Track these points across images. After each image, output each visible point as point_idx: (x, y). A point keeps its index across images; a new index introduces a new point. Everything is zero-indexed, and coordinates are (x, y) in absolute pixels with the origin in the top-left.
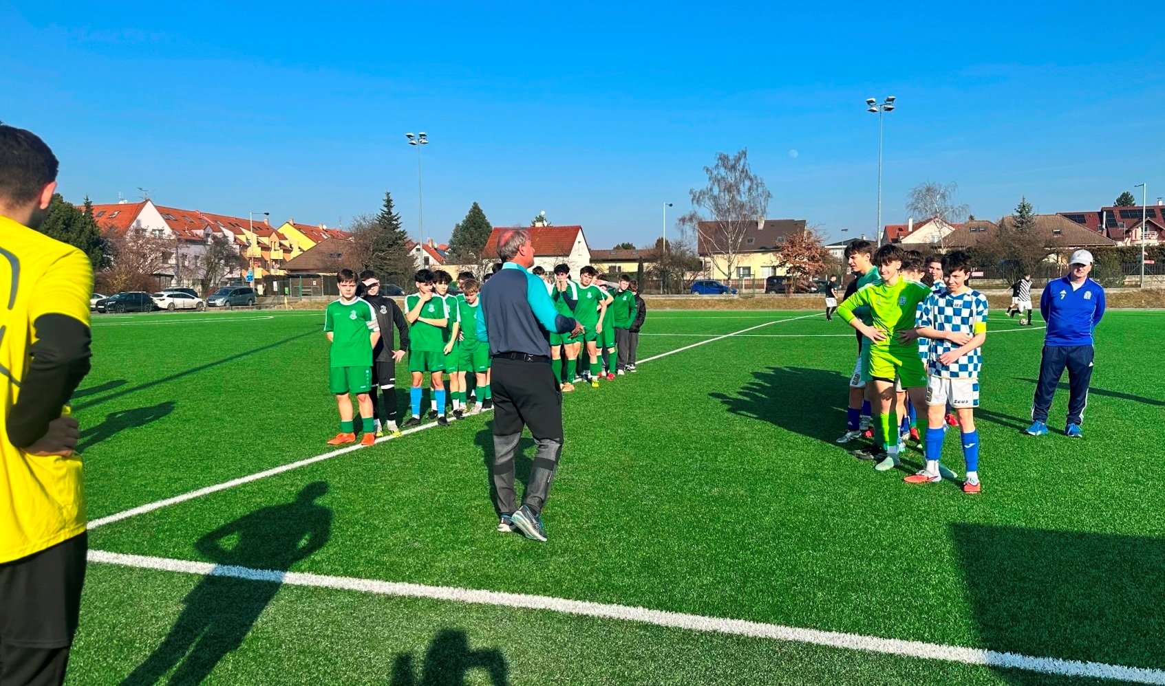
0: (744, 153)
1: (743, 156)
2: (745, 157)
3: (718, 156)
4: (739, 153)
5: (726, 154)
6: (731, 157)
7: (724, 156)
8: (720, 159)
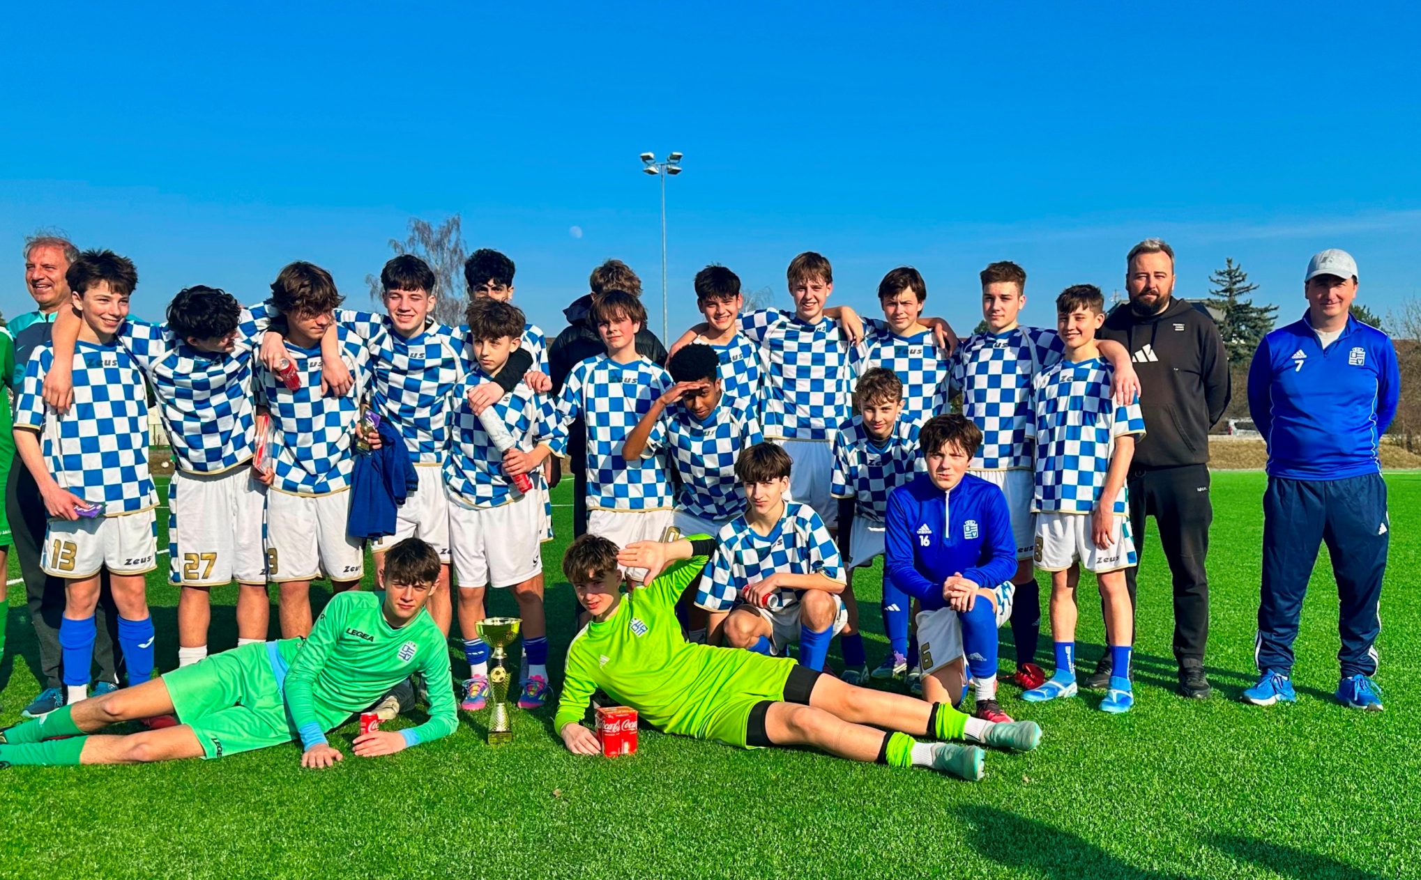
0: (457, 223)
1: (455, 227)
2: (458, 229)
3: (413, 225)
4: (448, 222)
5: (426, 221)
6: (435, 228)
7: (423, 224)
8: (418, 229)
